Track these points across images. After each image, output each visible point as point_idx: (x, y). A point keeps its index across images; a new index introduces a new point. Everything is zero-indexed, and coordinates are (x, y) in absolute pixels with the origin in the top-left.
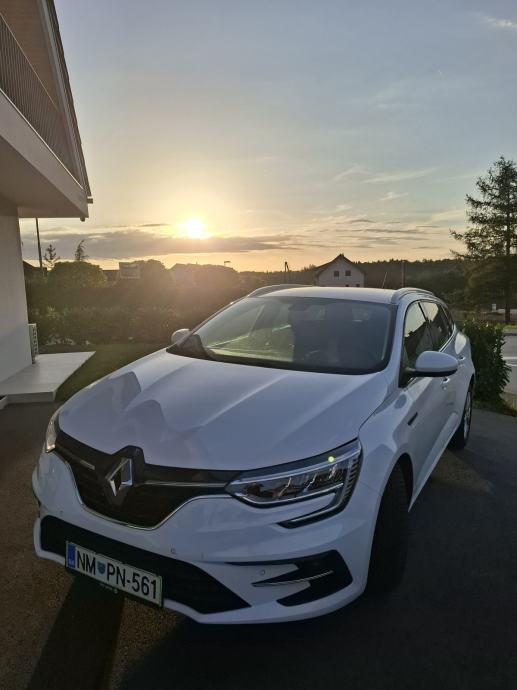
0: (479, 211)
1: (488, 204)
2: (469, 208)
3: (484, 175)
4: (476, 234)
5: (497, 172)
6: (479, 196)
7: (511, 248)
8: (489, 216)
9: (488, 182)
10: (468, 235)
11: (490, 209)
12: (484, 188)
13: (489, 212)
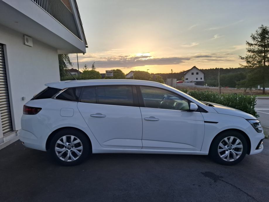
0: (252, 47)
1: (256, 45)
2: (248, 47)
3: (254, 33)
4: (250, 57)
5: (260, 31)
6: (252, 41)
7: (266, 63)
8: (256, 50)
9: (256, 36)
10: (247, 58)
11: (257, 47)
12: (254, 38)
13: (256, 48)
